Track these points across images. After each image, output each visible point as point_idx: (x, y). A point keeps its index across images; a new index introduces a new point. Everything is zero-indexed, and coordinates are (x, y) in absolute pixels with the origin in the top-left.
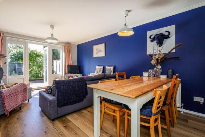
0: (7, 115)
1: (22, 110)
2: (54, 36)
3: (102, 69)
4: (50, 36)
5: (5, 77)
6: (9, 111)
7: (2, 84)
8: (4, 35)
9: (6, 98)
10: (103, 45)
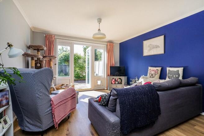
0: (57, 127)
1: (70, 120)
2: (102, 32)
3: (159, 72)
4: (97, 31)
5: (55, 78)
6: (58, 123)
7: (53, 86)
8: (55, 37)
9: (55, 107)
10: (162, 37)
